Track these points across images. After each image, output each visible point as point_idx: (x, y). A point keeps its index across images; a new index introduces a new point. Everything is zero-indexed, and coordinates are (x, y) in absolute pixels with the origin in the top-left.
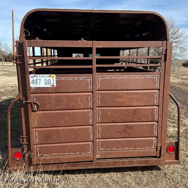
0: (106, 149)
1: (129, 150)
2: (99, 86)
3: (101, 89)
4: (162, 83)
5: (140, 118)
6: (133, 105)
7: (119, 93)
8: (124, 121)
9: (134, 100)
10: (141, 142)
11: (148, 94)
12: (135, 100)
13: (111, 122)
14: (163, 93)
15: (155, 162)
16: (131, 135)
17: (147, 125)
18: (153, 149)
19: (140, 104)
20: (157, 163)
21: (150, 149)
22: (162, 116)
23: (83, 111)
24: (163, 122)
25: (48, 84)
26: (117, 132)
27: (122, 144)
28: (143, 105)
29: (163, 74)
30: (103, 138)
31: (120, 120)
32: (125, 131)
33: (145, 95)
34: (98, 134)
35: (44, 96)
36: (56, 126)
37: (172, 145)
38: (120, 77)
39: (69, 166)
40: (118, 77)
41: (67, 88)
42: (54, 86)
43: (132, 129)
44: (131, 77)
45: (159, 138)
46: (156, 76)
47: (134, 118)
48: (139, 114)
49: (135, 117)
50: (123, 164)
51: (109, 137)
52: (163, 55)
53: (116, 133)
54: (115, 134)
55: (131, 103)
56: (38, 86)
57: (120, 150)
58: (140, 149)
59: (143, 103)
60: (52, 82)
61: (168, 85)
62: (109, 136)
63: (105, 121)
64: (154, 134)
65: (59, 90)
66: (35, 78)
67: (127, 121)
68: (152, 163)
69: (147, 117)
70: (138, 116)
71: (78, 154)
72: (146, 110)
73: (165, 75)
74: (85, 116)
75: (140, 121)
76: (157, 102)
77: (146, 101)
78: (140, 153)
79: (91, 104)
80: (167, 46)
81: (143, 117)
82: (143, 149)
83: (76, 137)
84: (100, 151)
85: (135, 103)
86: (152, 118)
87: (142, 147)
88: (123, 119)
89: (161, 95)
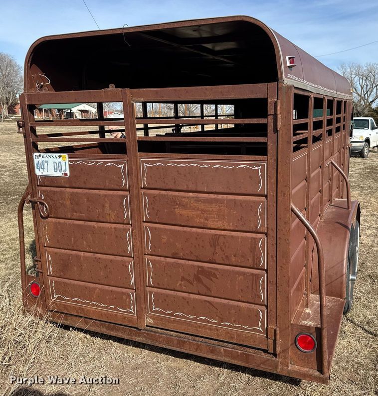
0: (164, 310)
1: (208, 322)
2: (145, 178)
3: (149, 187)
4: (272, 181)
5: (227, 256)
6: (209, 226)
7: (182, 197)
8: (195, 259)
9: (212, 214)
10: (233, 311)
11: (241, 204)
12: (213, 216)
13: (170, 255)
14: (275, 205)
15: (263, 363)
16: (211, 291)
17: (244, 274)
18: (260, 331)
19: (225, 225)
20: (270, 366)
21: (254, 330)
22: (275, 258)
23: (116, 227)
24: (278, 273)
25: (58, 171)
26: (183, 279)
27: (194, 307)
28: (232, 228)
29: (275, 161)
30: (157, 286)
31: (187, 254)
32: (199, 280)
33: (235, 206)
34: (149, 278)
35: (55, 193)
36: (75, 248)
37: (309, 333)
38: (183, 163)
39: (103, 327)
40: (179, 163)
41: (87, 180)
42: (66, 174)
43: (213, 278)
44: (205, 163)
45: (271, 310)
46: (258, 166)
47: (213, 254)
48: (223, 247)
49: (216, 253)
50: (196, 350)
51: (168, 288)
52: (272, 116)
53: (182, 281)
54: (180, 282)
55: (206, 221)
56: (46, 173)
57: (190, 319)
58: (230, 326)
59: (231, 224)
60: (63, 168)
61: (286, 186)
62: (168, 285)
63: (160, 251)
64: (260, 297)
65: (75, 182)
66: (40, 159)
67: (202, 260)
68: (258, 363)
69: (242, 256)
70: (223, 251)
71: (111, 309)
72: (240, 239)
73: (279, 163)
74: (120, 237)
75: (227, 263)
76: (262, 225)
77: (238, 220)
78: (232, 336)
79: (128, 215)
80: (279, 94)
81: (235, 256)
82: (237, 328)
83: (107, 276)
84: (153, 312)
85: (215, 223)
86: (254, 261)
87: (234, 321)
88: (192, 253)
89: (273, 210)
